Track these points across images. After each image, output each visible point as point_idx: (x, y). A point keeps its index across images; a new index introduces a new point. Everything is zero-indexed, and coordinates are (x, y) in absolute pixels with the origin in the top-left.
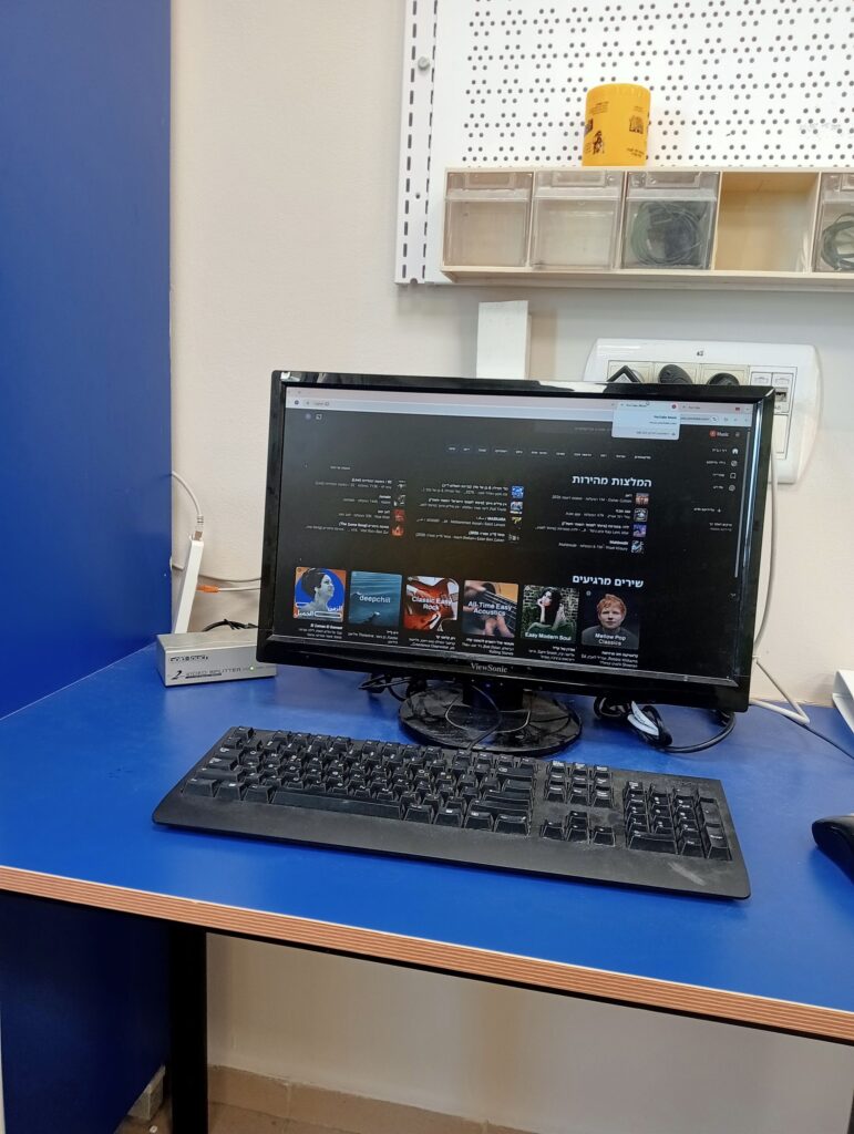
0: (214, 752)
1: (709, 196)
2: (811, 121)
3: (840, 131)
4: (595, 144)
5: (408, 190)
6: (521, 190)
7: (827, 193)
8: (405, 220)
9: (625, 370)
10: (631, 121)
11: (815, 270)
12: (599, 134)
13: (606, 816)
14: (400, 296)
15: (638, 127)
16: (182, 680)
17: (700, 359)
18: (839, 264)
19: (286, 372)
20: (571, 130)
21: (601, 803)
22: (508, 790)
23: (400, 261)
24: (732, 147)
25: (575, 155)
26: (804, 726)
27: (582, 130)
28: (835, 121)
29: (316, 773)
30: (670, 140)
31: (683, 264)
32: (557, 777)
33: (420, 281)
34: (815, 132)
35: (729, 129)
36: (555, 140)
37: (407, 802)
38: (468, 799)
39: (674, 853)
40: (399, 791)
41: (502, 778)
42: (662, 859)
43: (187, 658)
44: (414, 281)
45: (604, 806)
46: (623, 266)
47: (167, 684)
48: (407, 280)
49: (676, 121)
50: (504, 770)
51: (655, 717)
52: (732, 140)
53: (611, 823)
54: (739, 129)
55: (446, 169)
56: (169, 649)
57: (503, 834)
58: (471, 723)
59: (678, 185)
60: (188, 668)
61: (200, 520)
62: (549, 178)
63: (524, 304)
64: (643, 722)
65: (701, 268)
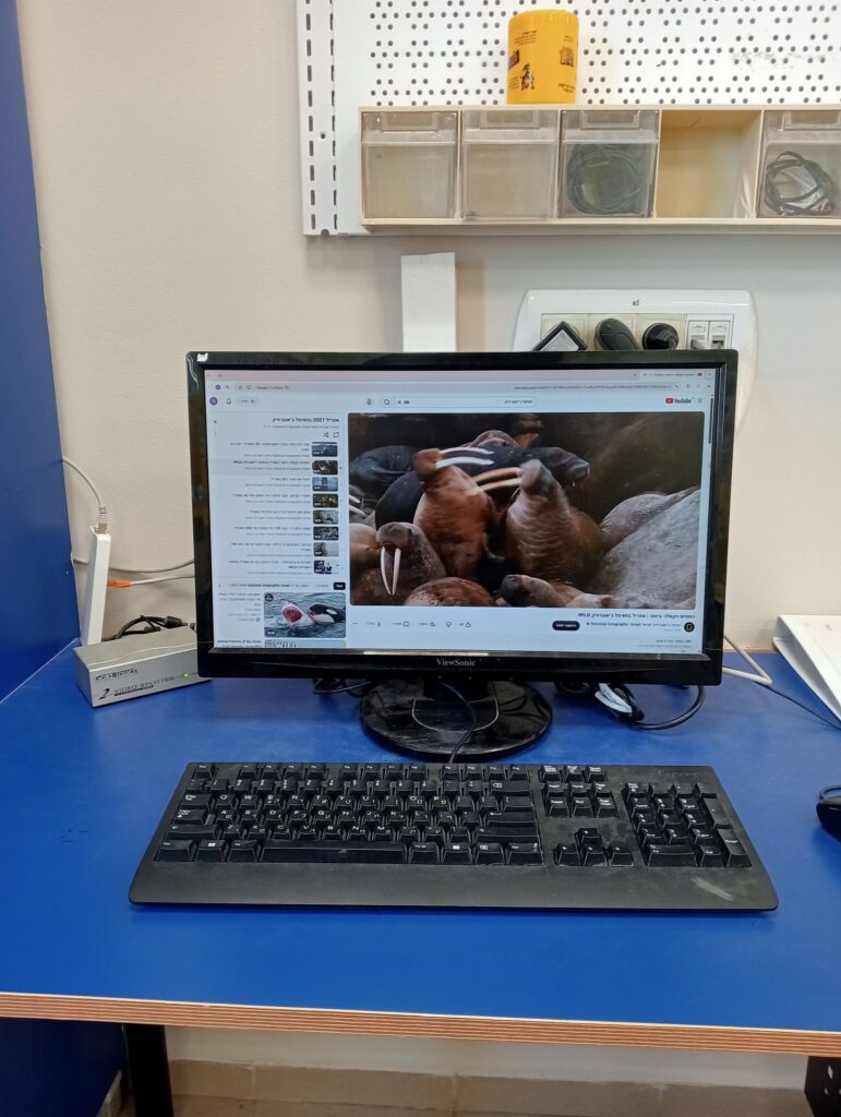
0: (177, 803)
1: (651, 138)
2: (744, 50)
3: (773, 61)
4: (524, 78)
5: (311, 129)
6: (446, 132)
7: (771, 134)
8: (310, 164)
9: (563, 327)
10: (561, 52)
11: (758, 216)
12: (526, 67)
13: (614, 828)
14: (308, 249)
15: (568, 61)
16: (111, 699)
17: (636, 309)
18: (782, 209)
19: (203, 353)
20: (490, 61)
21: (606, 812)
22: (508, 810)
23: (308, 209)
24: (663, 79)
25: (496, 88)
26: (767, 686)
27: (505, 61)
28: (768, 50)
29: (299, 815)
30: (598, 71)
31: (622, 212)
32: (555, 786)
33: (332, 232)
34: (749, 62)
35: (660, 58)
36: (472, 72)
37: (409, 841)
38: (472, 827)
39: (693, 866)
40: (397, 826)
41: (499, 795)
42: (685, 874)
43: (114, 675)
44: (325, 232)
45: (609, 816)
46: (560, 216)
47: (94, 705)
48: (317, 232)
49: (604, 50)
50: (499, 785)
51: (627, 696)
52: (663, 71)
53: (622, 836)
54: (670, 59)
55: (359, 108)
56: (94, 667)
57: (518, 867)
58: (440, 723)
59: (616, 126)
60: (116, 684)
61: (103, 511)
62: (477, 118)
63: (451, 256)
64: (614, 701)
65: (643, 216)
